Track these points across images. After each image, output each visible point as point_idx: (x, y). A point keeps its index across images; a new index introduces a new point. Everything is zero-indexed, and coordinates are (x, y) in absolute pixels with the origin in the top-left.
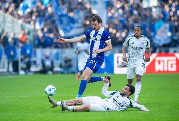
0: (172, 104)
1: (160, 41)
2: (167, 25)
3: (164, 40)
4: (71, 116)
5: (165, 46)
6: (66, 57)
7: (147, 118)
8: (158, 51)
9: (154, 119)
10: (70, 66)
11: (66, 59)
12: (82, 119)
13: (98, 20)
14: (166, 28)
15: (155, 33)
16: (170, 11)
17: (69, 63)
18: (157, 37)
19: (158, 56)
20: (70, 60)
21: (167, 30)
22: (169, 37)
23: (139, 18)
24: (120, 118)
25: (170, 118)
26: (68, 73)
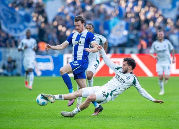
0: (128, 111)
1: (115, 40)
2: (123, 23)
3: (120, 39)
4: (16, 124)
5: (120, 46)
6: (10, 58)
7: (100, 126)
8: (112, 51)
9: (109, 127)
10: (15, 67)
11: (10, 59)
12: (27, 127)
13: (81, 20)
14: (121, 26)
15: (110, 32)
16: (126, 6)
17: (13, 64)
18: (112, 36)
19: (113, 57)
20: (14, 61)
21: (123, 28)
22: (125, 36)
23: (92, 14)
24: (71, 126)
25: (126, 126)
26: (12, 75)
